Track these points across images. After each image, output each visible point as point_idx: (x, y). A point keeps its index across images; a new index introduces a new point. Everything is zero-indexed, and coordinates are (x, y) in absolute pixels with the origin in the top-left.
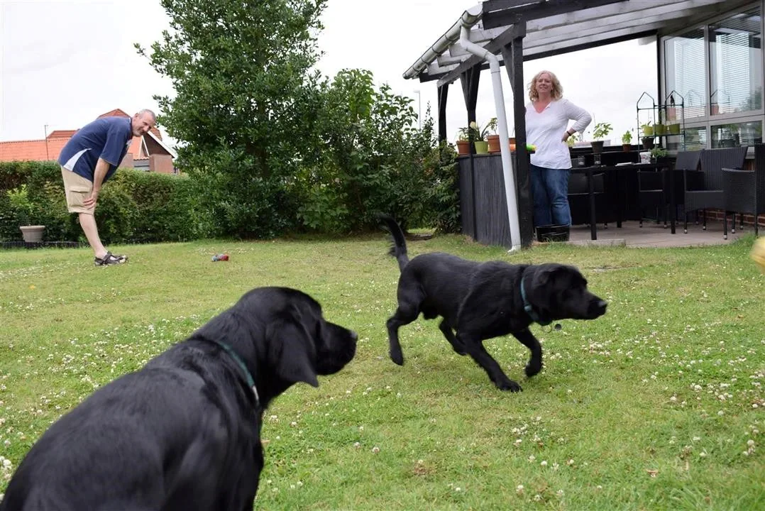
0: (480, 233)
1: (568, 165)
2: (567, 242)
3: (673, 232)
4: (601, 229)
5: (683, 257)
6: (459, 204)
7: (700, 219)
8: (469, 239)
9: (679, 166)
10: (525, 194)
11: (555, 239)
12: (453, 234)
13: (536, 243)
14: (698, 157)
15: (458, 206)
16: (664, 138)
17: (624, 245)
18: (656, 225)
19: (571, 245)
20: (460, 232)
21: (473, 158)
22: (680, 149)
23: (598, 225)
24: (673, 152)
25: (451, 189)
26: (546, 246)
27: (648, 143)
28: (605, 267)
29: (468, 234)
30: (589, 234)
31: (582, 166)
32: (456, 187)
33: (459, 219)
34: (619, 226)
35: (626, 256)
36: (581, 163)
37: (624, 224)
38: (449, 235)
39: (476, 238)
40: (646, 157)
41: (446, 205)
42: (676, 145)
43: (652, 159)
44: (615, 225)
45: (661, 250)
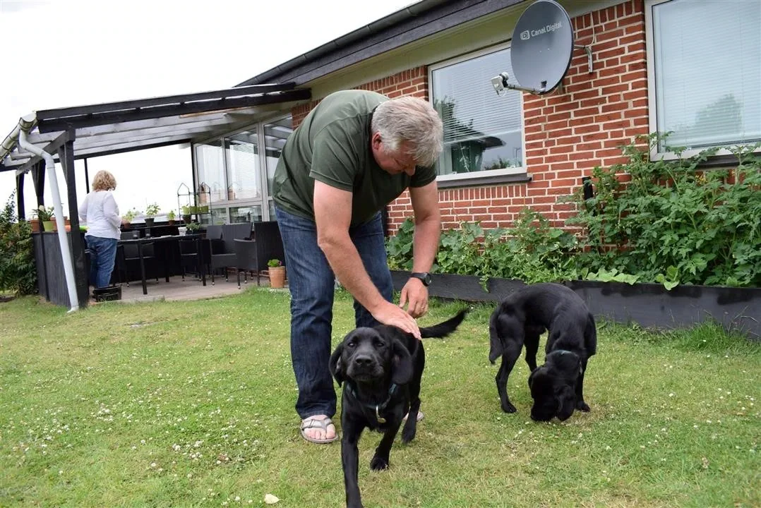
0: (51, 294)
2: (118, 301)
3: (205, 285)
4: (150, 284)
5: (201, 310)
6: (35, 271)
7: (224, 273)
8: (43, 299)
9: (209, 236)
10: (80, 265)
11: (108, 299)
12: (30, 296)
13: (92, 302)
14: (221, 231)
15: (35, 273)
16: (198, 216)
17: (163, 300)
18: (195, 279)
19: (121, 303)
20: (37, 293)
21: (42, 235)
22: (210, 224)
23: (147, 281)
24: (205, 226)
25: (27, 259)
26: (100, 305)
27: (187, 219)
28: (141, 323)
29: (42, 295)
30: (142, 290)
32: (31, 257)
33: (36, 283)
34: (167, 281)
35: (162, 311)
36: (135, 236)
37: (170, 279)
38: (27, 296)
39: (48, 299)
40: (183, 231)
41: (24, 272)
42: (207, 220)
43: (187, 232)
44: (164, 280)
45: (190, 303)
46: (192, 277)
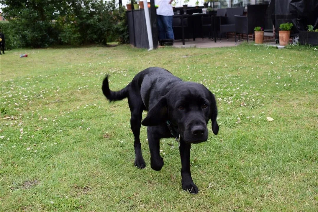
0: (137, 43)
1: (172, 14)
2: (172, 46)
3: (215, 42)
4: (187, 41)
6: (128, 31)
7: (226, 36)
8: (133, 46)
9: (218, 15)
10: (155, 26)
11: (167, 45)
12: (126, 44)
13: (159, 46)
14: (226, 11)
15: (128, 32)
16: (212, 3)
17: (195, 47)
18: (209, 39)
19: (174, 47)
20: (129, 43)
21: (133, 11)
22: (219, 8)
23: (185, 40)
24: (216, 9)
25: (124, 25)
26: (164, 48)
27: (206, 5)
28: (187, 55)
29: (132, 43)
30: (182, 43)
31: (179, 15)
32: (126, 24)
33: (128, 38)
34: (194, 40)
35: (196, 51)
36: (178, 14)
37: (196, 39)
38: (124, 44)
39: (135, 45)
40: (204, 10)
41: (123, 32)
42: (217, 6)
43: (207, 12)
44: (192, 39)
45: (210, 49)
46: (207, 39)
